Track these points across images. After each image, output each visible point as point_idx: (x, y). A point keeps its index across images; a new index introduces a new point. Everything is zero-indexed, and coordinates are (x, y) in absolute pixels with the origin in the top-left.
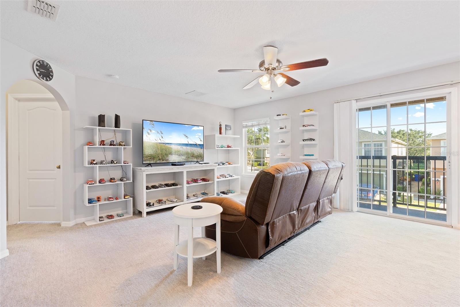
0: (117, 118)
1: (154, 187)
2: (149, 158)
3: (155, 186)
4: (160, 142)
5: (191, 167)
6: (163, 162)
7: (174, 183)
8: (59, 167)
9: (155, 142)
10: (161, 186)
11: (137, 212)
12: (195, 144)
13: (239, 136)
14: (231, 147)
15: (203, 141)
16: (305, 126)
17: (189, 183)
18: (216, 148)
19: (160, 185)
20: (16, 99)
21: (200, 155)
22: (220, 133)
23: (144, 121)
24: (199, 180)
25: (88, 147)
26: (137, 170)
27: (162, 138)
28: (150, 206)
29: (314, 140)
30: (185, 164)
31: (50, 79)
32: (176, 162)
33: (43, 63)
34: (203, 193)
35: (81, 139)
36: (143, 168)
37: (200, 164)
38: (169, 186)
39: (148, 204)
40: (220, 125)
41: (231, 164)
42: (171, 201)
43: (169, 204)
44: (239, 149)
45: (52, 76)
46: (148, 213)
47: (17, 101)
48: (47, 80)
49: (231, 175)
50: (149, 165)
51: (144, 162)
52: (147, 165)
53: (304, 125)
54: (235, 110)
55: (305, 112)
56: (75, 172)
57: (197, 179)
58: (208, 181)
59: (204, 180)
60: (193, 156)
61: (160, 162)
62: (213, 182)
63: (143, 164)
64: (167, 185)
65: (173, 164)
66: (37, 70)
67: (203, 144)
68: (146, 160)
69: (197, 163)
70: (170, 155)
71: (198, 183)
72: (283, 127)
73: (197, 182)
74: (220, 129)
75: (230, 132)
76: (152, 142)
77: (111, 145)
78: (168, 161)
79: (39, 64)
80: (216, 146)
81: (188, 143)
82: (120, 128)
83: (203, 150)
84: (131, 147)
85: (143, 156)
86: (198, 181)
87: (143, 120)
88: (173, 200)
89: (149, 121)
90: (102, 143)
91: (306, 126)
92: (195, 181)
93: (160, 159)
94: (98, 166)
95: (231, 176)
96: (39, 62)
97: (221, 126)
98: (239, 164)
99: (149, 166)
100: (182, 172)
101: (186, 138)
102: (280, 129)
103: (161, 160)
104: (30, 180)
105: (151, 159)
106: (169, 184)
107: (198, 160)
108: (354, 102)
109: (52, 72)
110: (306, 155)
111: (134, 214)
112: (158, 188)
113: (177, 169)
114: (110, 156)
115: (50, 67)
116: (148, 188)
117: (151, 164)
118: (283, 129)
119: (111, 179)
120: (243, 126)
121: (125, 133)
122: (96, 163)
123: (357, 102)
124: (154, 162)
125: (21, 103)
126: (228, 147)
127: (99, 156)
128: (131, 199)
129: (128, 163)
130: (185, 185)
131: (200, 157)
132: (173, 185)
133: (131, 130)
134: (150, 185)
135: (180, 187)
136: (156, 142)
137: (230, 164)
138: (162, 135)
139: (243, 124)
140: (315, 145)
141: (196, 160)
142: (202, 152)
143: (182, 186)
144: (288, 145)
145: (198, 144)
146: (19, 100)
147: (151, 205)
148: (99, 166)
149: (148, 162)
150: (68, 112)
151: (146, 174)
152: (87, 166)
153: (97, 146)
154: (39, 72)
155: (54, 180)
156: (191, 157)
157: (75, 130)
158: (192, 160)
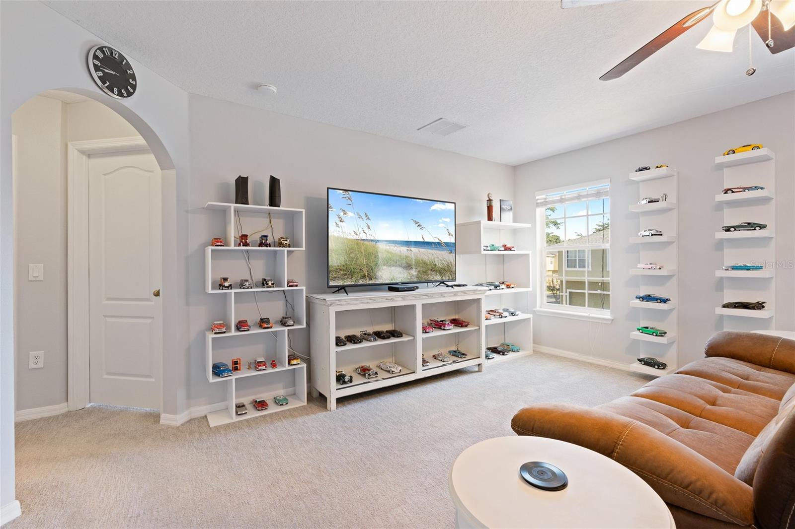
0: (274, 183)
1: (352, 339)
2: (342, 272)
3: (354, 336)
4: (364, 238)
5: (431, 295)
6: (371, 282)
7: (394, 331)
8: (157, 294)
9: (353, 238)
10: (365, 337)
11: (315, 395)
12: (438, 241)
13: (529, 225)
14: (510, 250)
15: (454, 236)
16: (733, 192)
17: (427, 331)
18: (483, 252)
19: (365, 334)
20: (83, 152)
21: (448, 266)
22: (490, 218)
23: (329, 190)
24: (447, 323)
25: (212, 251)
26: (316, 301)
27: (369, 228)
28: (344, 382)
29: (762, 227)
30: (417, 288)
31: (130, 94)
32: (397, 284)
33: (112, 54)
34: (455, 352)
36: (330, 298)
37: (448, 286)
38: (384, 338)
39: (340, 378)
40: (489, 200)
41: (512, 286)
42: (389, 371)
43: (384, 379)
44: (528, 255)
45: (134, 87)
46: (341, 401)
47: (84, 157)
48: (120, 94)
49: (512, 310)
50: (342, 289)
51: (332, 283)
52: (338, 289)
53: (729, 190)
54: (515, 169)
55: (734, 153)
56: (188, 304)
57: (442, 321)
58: (466, 326)
59: (456, 323)
60: (434, 269)
61: (364, 283)
62: (477, 328)
63: (329, 287)
64: (379, 335)
65: (393, 288)
66: (97, 68)
67: (454, 242)
68: (335, 277)
69: (442, 284)
70: (385, 268)
71: (444, 330)
72: (654, 197)
73: (442, 327)
74: (490, 209)
75: (508, 216)
76: (348, 238)
77: (261, 245)
78: (380, 282)
79: (101, 56)
80: (483, 248)
81: (422, 240)
82: (279, 207)
83: (454, 255)
84: (304, 249)
85: (330, 269)
86: (444, 325)
87: (328, 188)
88: (393, 370)
89: (341, 191)
90: (243, 240)
91: (734, 190)
92: (439, 325)
93: (364, 277)
94: (233, 291)
95: (512, 314)
96: (101, 51)
97: (490, 204)
98: (529, 287)
99: (342, 292)
100: (413, 307)
101: (419, 228)
102: (649, 202)
103: (367, 278)
104: (109, 320)
105: (345, 275)
106: (382, 332)
107: (444, 278)
110: (734, 268)
111: (310, 398)
112: (360, 342)
113: (401, 299)
114: (259, 270)
115: (129, 66)
116: (339, 342)
117: (346, 288)
118: (658, 201)
119: (262, 320)
120: (537, 203)
121: (291, 217)
122: (230, 285)
124: (353, 283)
125: (94, 162)
126: (506, 248)
127: (236, 270)
128: (304, 367)
129: (297, 286)
130: (420, 335)
131: (449, 270)
132: (393, 334)
133: (304, 210)
134: (343, 335)
135: (409, 340)
136: (356, 237)
137: (508, 287)
139: (537, 198)
140: (765, 241)
141: (439, 278)
142: (452, 261)
143: (412, 338)
144: (669, 243)
145: (443, 241)
146: (89, 155)
147: (346, 380)
148: (235, 293)
149: (340, 283)
150: (172, 173)
151: (336, 312)
152: (210, 291)
153: (232, 247)
154: (101, 74)
155: (149, 321)
156: (429, 272)
157: (187, 212)
158: (431, 278)
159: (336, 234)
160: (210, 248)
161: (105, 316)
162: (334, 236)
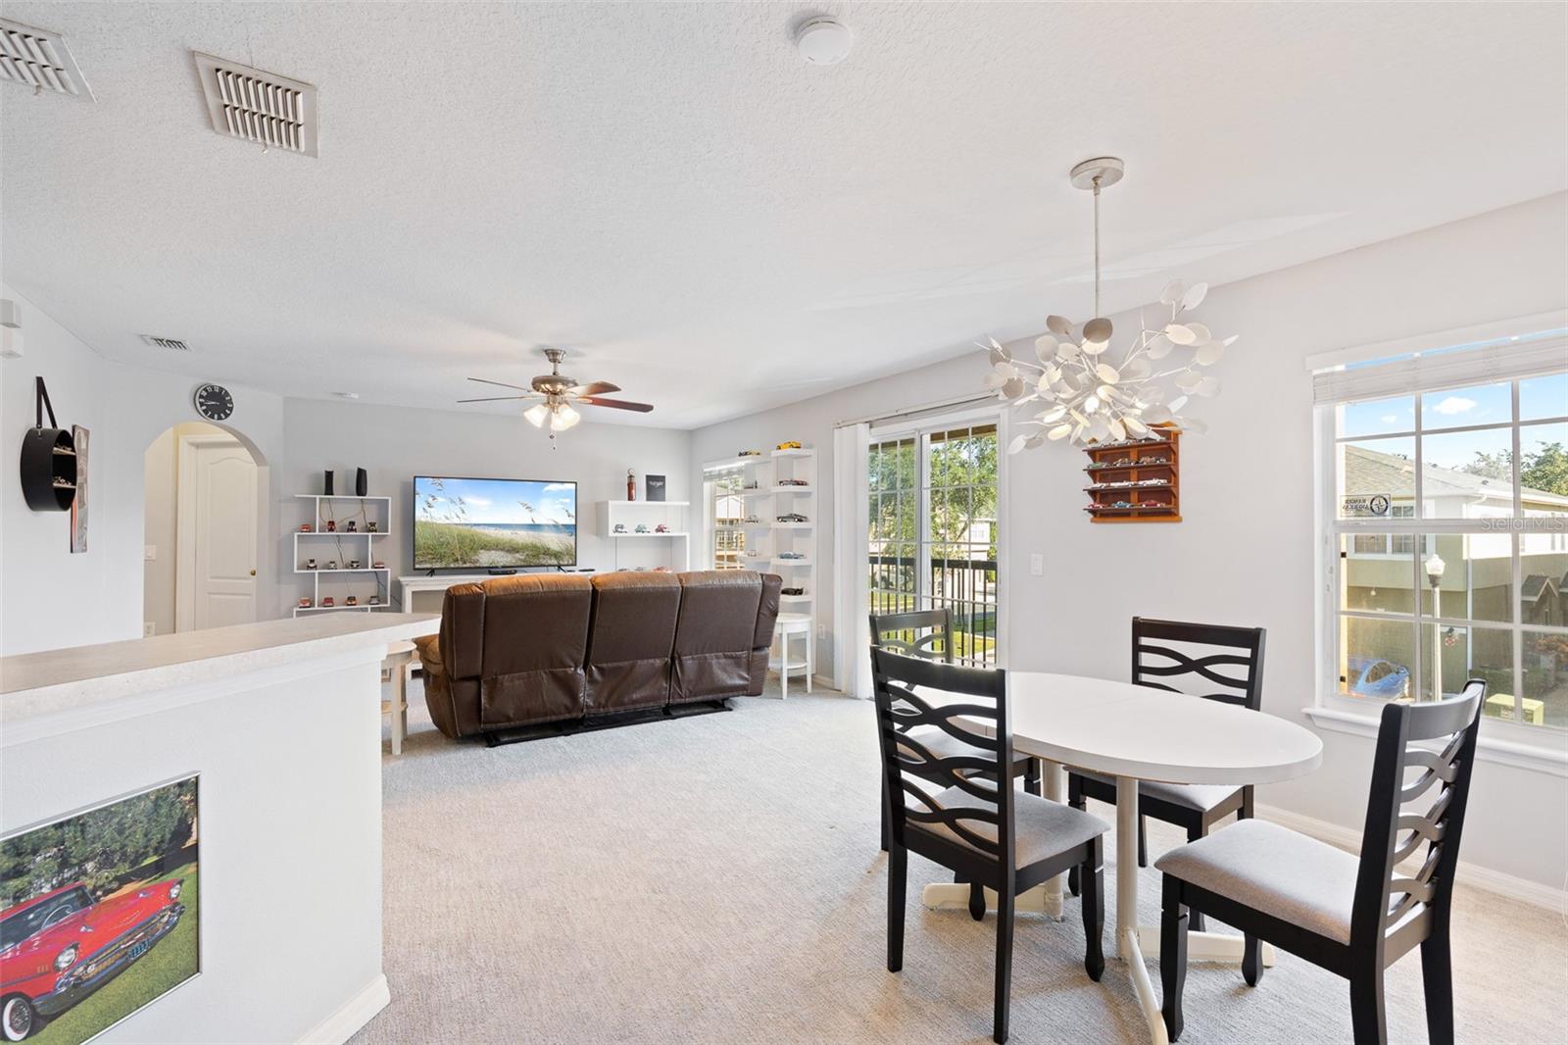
0: (361, 475)
2: (430, 556)
4: (459, 522)
6: (465, 566)
8: (253, 574)
9: (444, 523)
15: (574, 517)
16: (784, 485)
18: (611, 534)
20: (192, 444)
21: (567, 549)
22: (629, 498)
23: (417, 479)
25: (298, 536)
26: (404, 583)
27: (463, 512)
29: (803, 519)
30: (516, 572)
31: (227, 416)
32: (497, 567)
33: (213, 389)
35: (292, 518)
36: (415, 579)
37: (562, 570)
40: (631, 477)
44: (685, 537)
45: (231, 409)
47: (193, 448)
48: (220, 418)
50: (432, 572)
51: (417, 566)
52: (428, 571)
53: (782, 482)
54: (691, 433)
56: (279, 582)
60: (548, 553)
61: (457, 565)
63: (415, 569)
65: (491, 570)
66: (202, 404)
67: (574, 523)
68: (420, 560)
69: (558, 568)
70: (482, 551)
72: (750, 484)
74: (630, 486)
76: (437, 523)
77: (349, 530)
78: (478, 565)
79: (204, 394)
80: (611, 529)
82: (365, 495)
83: (575, 537)
84: (389, 533)
85: (417, 553)
87: (415, 477)
89: (430, 479)
90: (330, 526)
93: (456, 560)
94: (317, 572)
96: (205, 390)
97: (632, 480)
102: (745, 489)
103: (460, 562)
104: (213, 597)
105: (433, 558)
107: (562, 562)
108: (863, 428)
109: (230, 401)
114: (350, 553)
115: (227, 394)
119: (349, 599)
121: (383, 505)
122: (315, 567)
123: (871, 427)
124: (443, 566)
125: (201, 452)
126: (660, 530)
127: (323, 552)
129: (382, 568)
131: (568, 554)
133: (390, 498)
136: (448, 522)
138: (462, 506)
139: (705, 469)
140: (806, 532)
141: (553, 562)
142: (572, 544)
144: (769, 530)
145: (561, 523)
146: (198, 446)
148: (319, 573)
149: (428, 566)
150: (267, 468)
151: (413, 592)
152: (296, 571)
153: (317, 533)
154: (204, 408)
155: (248, 597)
156: (541, 556)
157: (280, 501)
158: (544, 562)
159: (423, 520)
160: (296, 534)
161: (210, 593)
162: (421, 522)
